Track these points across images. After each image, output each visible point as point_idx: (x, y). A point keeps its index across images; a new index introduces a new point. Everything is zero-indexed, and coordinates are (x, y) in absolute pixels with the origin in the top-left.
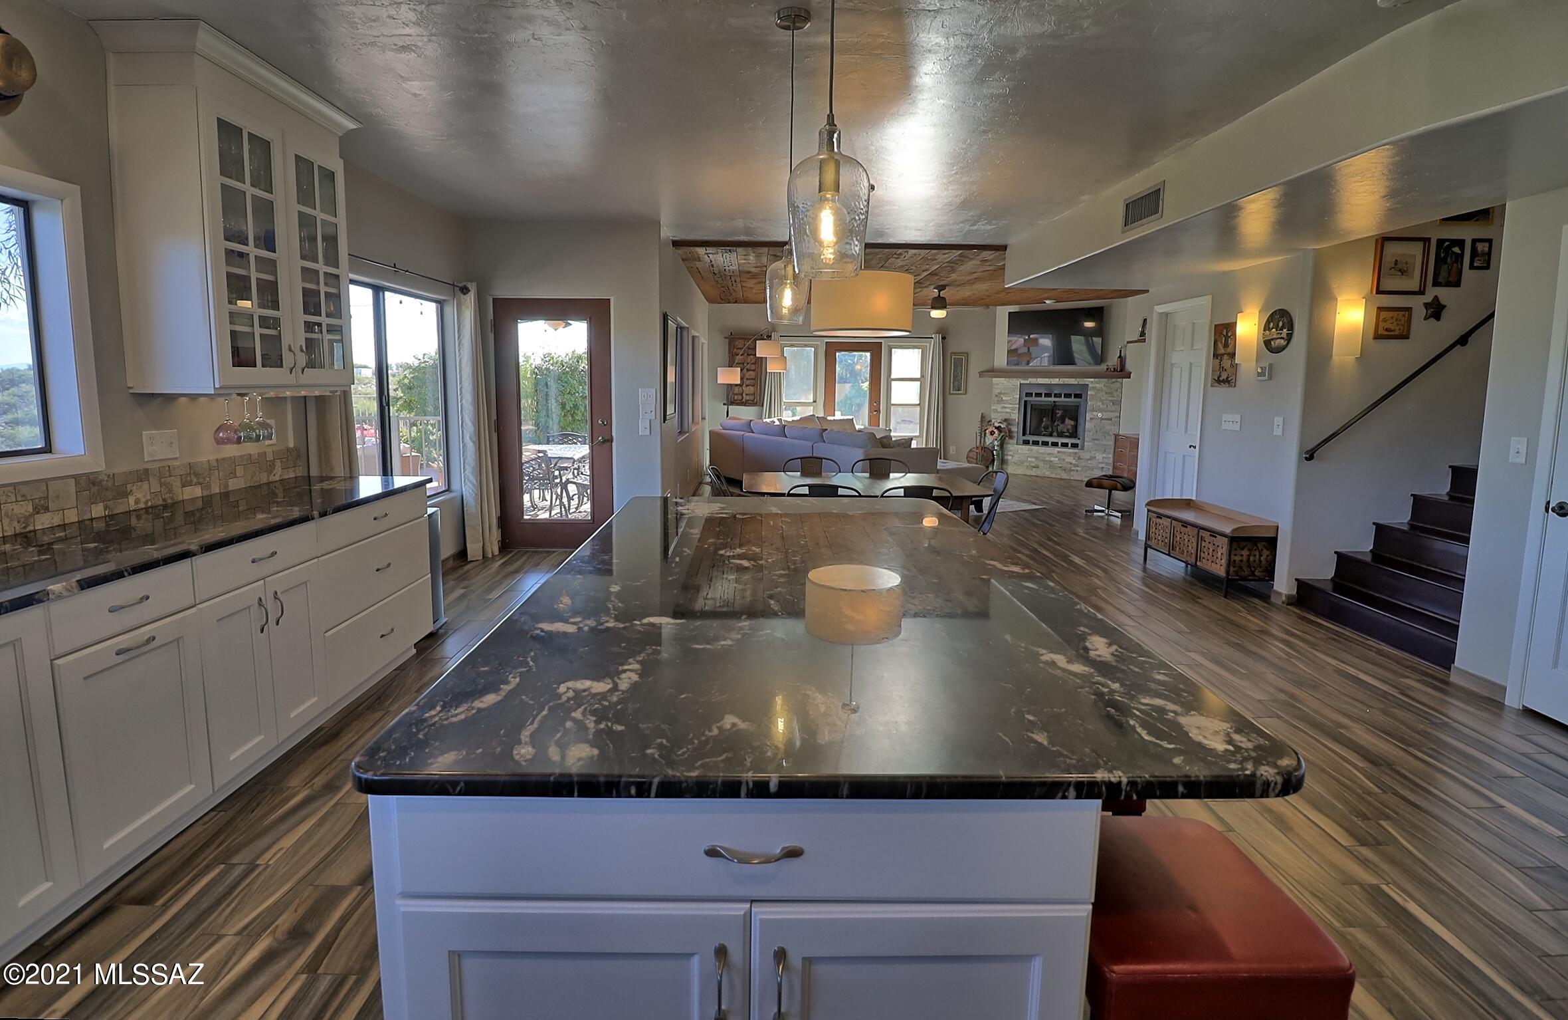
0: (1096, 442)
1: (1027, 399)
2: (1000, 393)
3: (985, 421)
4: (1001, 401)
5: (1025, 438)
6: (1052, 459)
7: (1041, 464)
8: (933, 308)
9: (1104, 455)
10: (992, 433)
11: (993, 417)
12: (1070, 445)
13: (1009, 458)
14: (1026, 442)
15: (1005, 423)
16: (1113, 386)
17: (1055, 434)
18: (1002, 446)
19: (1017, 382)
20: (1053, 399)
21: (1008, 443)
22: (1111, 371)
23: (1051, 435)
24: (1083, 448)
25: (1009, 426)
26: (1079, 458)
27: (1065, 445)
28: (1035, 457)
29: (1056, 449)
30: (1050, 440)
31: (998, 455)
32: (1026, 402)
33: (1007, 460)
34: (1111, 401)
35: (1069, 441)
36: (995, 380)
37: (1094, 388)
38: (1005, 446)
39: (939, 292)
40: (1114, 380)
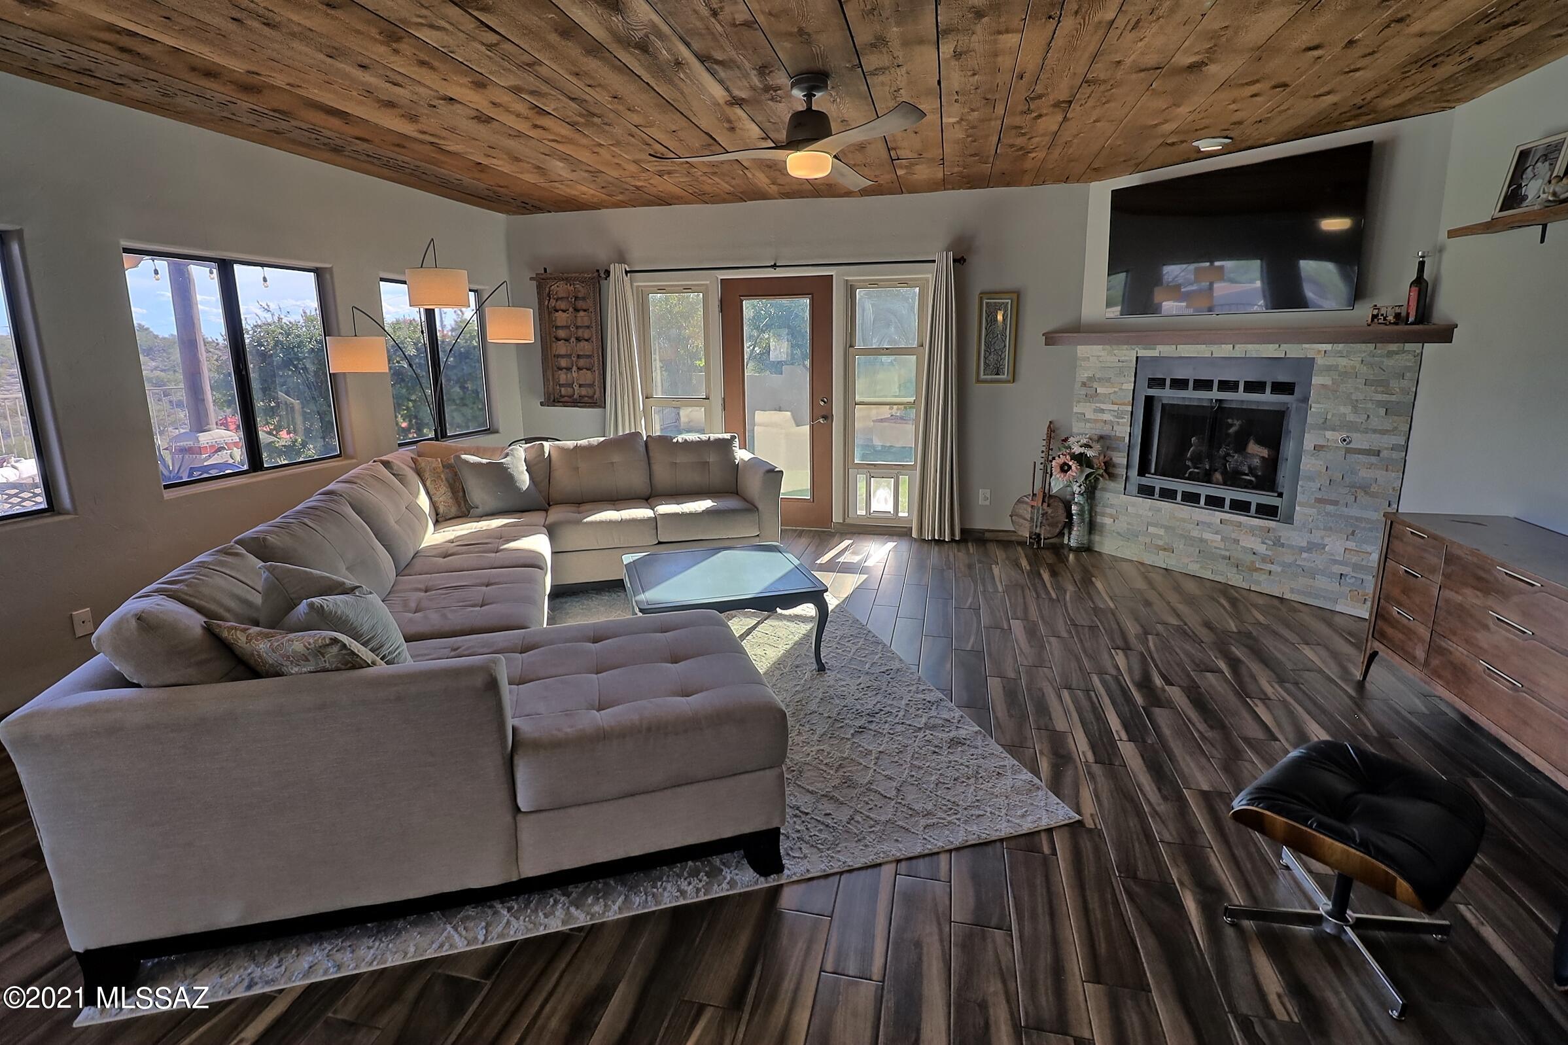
0: (1330, 508)
1: (1152, 392)
2: (1092, 379)
3: (1055, 435)
4: (1092, 396)
5: (1144, 481)
6: (1207, 536)
7: (1179, 545)
8: (793, 144)
9: (1351, 545)
10: (1065, 468)
11: (1075, 430)
12: (1253, 508)
13: (1108, 521)
14: (1146, 491)
15: (1097, 447)
16: (1389, 363)
17: (1218, 476)
18: (1091, 492)
19: (1128, 354)
20: (1215, 394)
21: (1104, 489)
22: (1386, 322)
23: (1207, 478)
24: (1289, 520)
25: (1109, 453)
26: (1277, 543)
27: (1240, 507)
28: (1167, 528)
29: (1216, 516)
30: (1204, 490)
31: (1081, 513)
32: (1149, 400)
33: (1103, 525)
34: (1380, 404)
35: (1255, 498)
36: (1082, 350)
37: (1329, 369)
38: (1098, 494)
39: (809, 96)
40: (1394, 347)
